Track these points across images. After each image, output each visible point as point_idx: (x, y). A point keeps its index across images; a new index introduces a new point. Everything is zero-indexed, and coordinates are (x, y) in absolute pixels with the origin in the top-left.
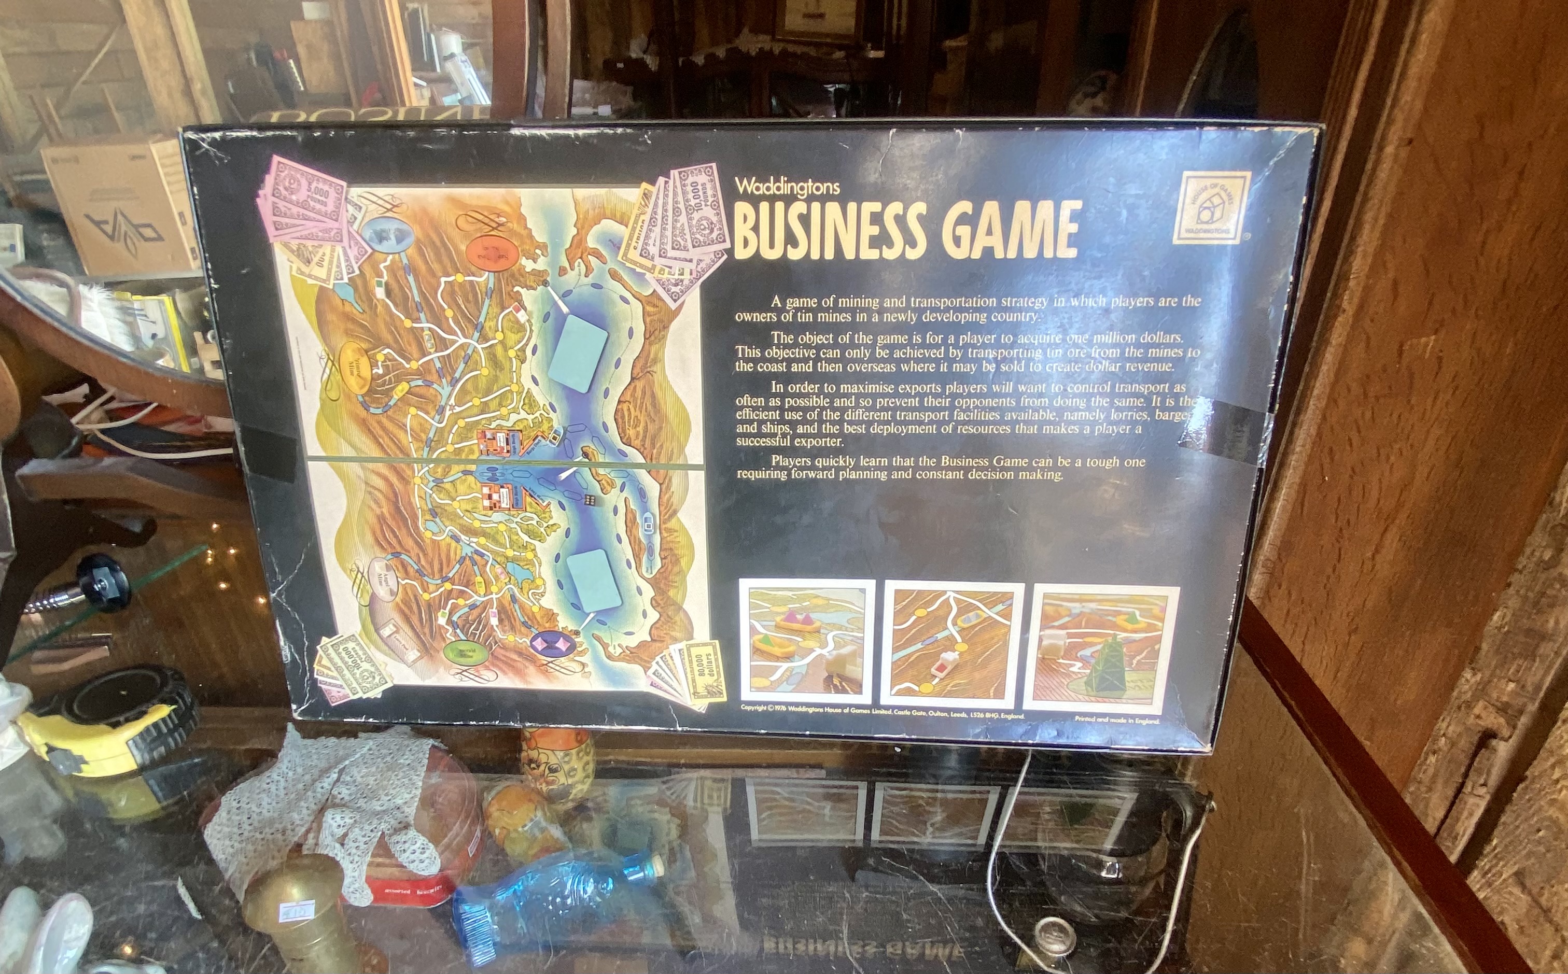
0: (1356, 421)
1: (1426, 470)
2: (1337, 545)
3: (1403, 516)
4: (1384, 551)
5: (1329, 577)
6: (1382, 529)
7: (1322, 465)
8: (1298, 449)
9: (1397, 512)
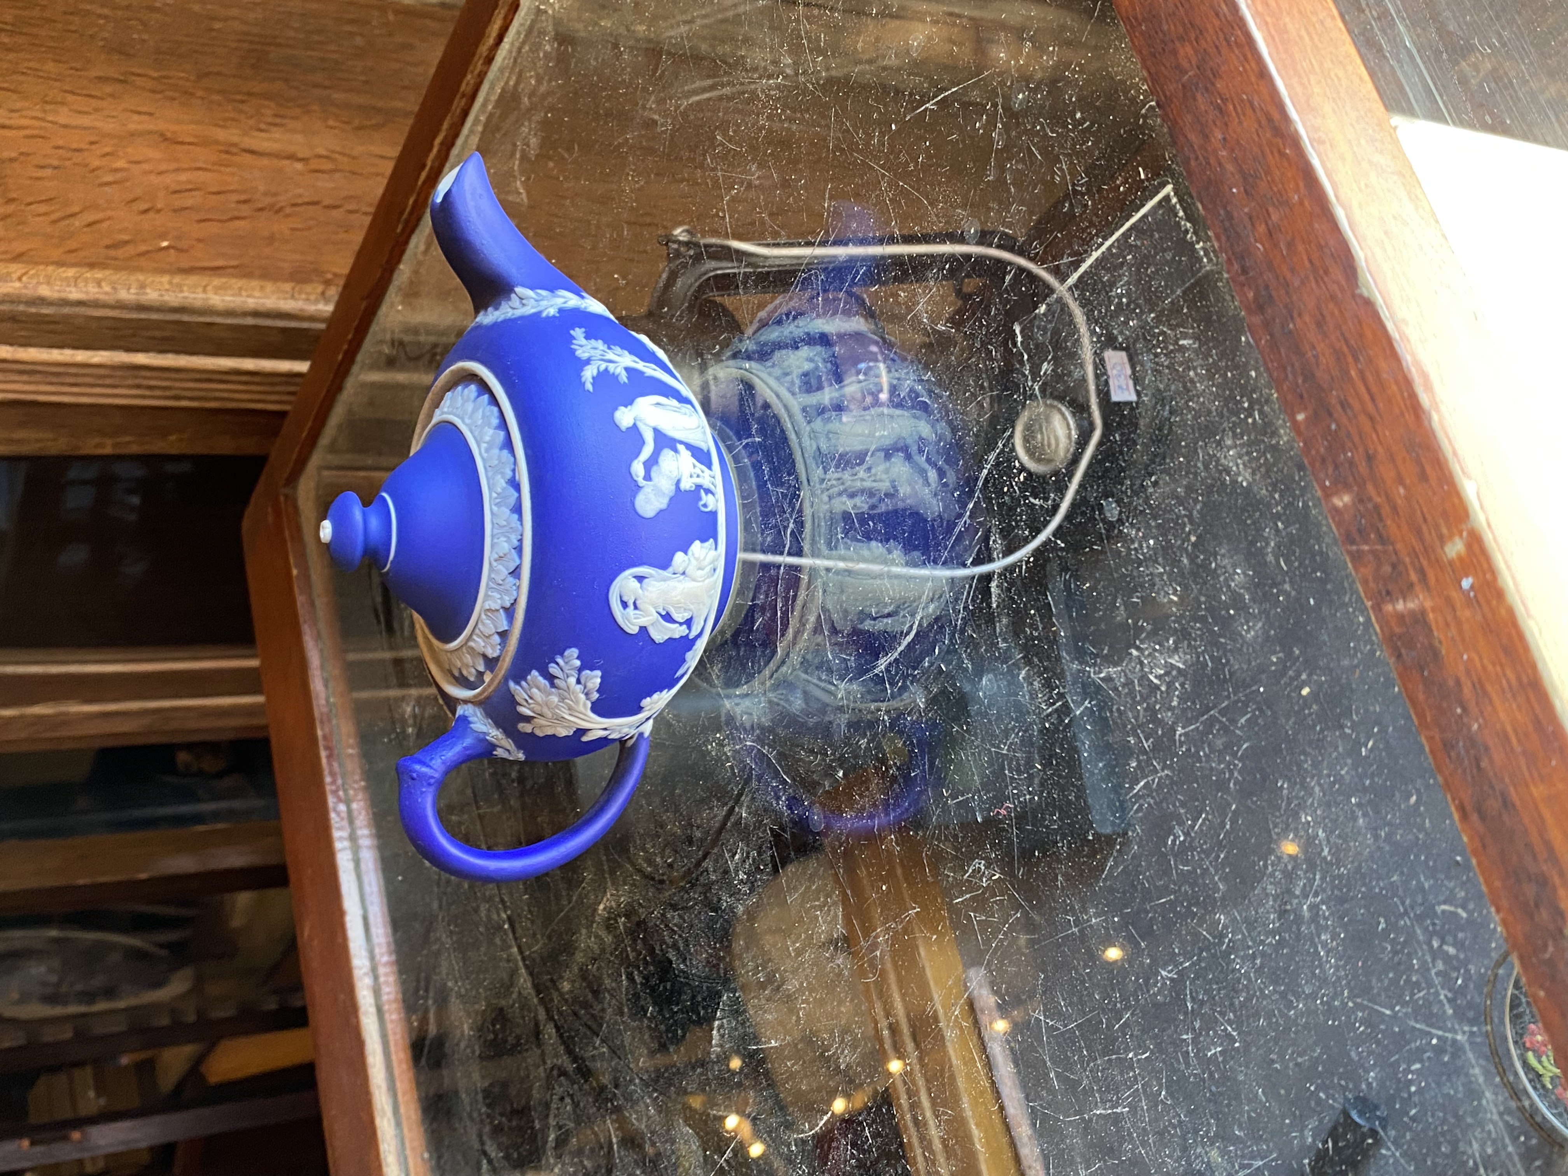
0: (54, 222)
1: (136, 117)
2: (288, 210)
3: (221, 135)
4: (292, 149)
5: (351, 212)
6: (248, 158)
7: (140, 255)
8: (107, 289)
9: (217, 142)
